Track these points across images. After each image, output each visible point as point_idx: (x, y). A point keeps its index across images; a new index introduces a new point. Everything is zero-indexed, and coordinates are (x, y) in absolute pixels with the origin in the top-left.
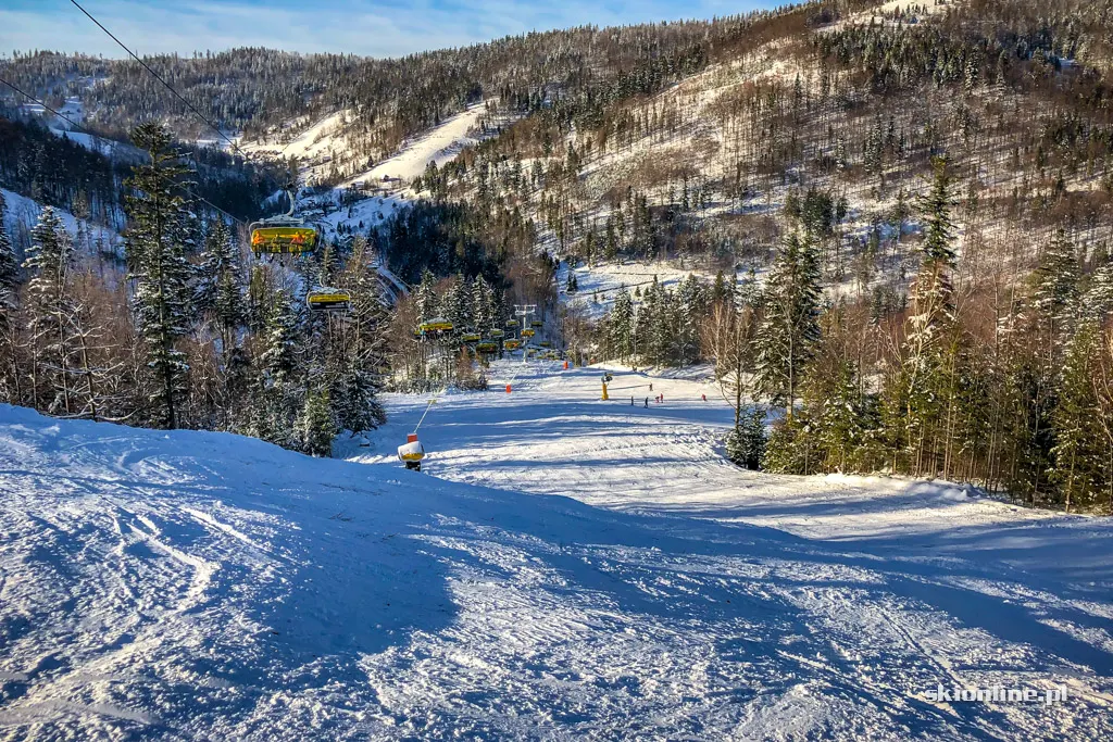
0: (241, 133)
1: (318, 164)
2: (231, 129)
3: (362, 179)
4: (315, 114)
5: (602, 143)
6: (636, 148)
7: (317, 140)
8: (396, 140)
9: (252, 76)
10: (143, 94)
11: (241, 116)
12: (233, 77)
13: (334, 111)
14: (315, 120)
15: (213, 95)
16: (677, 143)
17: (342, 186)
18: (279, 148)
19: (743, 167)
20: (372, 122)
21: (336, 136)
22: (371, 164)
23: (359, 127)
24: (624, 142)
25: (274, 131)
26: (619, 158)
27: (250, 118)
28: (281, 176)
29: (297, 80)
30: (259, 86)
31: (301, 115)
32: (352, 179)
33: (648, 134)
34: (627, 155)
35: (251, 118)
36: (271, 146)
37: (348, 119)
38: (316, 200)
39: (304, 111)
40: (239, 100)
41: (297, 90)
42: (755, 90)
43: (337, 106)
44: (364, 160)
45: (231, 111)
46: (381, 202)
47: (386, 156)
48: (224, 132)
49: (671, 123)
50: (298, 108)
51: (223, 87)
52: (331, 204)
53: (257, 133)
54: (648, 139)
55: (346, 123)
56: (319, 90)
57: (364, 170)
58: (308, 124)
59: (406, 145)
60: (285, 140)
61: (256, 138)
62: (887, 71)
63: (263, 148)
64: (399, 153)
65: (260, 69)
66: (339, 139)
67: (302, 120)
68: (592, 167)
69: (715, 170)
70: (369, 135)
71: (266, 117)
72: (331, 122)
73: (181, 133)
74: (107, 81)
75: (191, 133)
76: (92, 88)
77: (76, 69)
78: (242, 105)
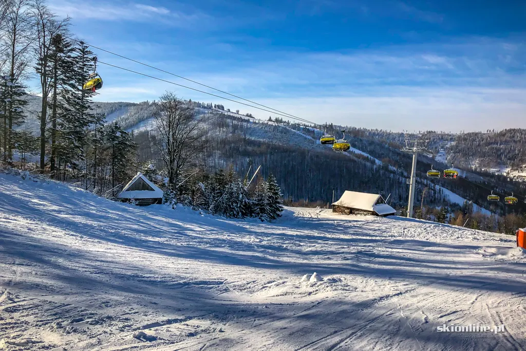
0: (511, 167)
2: (505, 165)
9: (515, 142)
10: (468, 149)
11: (510, 159)
12: (506, 142)
15: (498, 150)
27: (514, 160)
30: (518, 146)
36: (524, 174)
40: (509, 153)
45: (506, 157)
48: (503, 166)
51: (502, 146)
61: (517, 170)
63: (521, 174)
65: (519, 139)
71: (522, 160)
73: (484, 165)
74: (453, 143)
75: (488, 165)
76: (448, 146)
77: (442, 138)
78: (511, 155)
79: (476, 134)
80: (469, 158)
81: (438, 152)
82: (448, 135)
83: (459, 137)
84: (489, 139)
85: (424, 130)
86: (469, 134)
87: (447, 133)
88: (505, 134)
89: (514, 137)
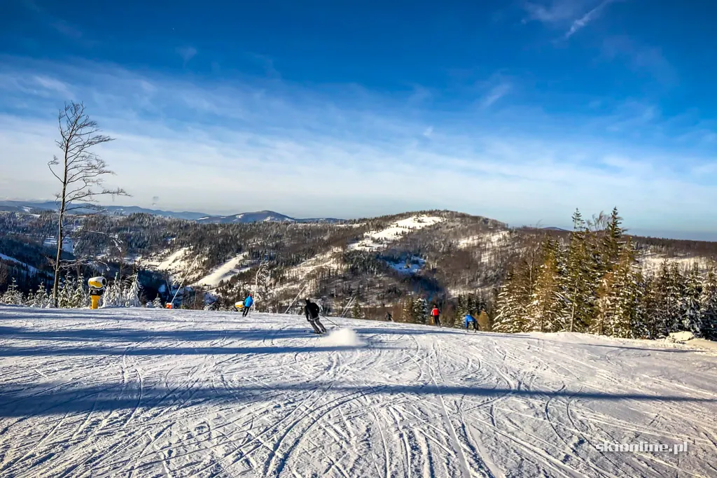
0: (142, 256)
1: (176, 273)
3: (195, 284)
4: (173, 248)
5: (275, 284)
6: (285, 286)
7: (174, 262)
8: (208, 268)
9: (144, 228)
10: (98, 235)
11: (140, 247)
12: (136, 229)
13: (180, 248)
14: (173, 251)
15: (129, 237)
16: (296, 286)
17: (189, 286)
18: (158, 264)
19: (311, 296)
21: (182, 260)
22: (199, 278)
23: (192, 257)
24: (282, 284)
25: (155, 255)
26: (279, 289)
28: (162, 278)
29: (163, 231)
31: (166, 248)
32: (191, 283)
33: (289, 282)
34: (282, 288)
35: (145, 247)
36: (154, 263)
37: (187, 253)
39: (168, 246)
40: (139, 240)
41: (164, 236)
42: (321, 270)
43: (182, 245)
44: (196, 276)
45: (136, 244)
47: (205, 275)
48: (134, 255)
49: (295, 280)
50: (165, 246)
51: (131, 233)
53: (146, 255)
54: (288, 284)
55: (186, 254)
56: (173, 236)
57: (197, 280)
58: (170, 253)
59: (212, 270)
60: (160, 260)
61: (147, 258)
62: (357, 268)
64: (209, 274)
65: (147, 225)
66: (183, 262)
67: (167, 251)
69: (302, 296)
70: (197, 262)
71: (151, 249)
72: (180, 253)
73: (116, 254)
74: (80, 228)
75: (119, 255)
78: (140, 242)
83: (86, 220)
84: (118, 224)
88: (134, 219)
89: (142, 222)
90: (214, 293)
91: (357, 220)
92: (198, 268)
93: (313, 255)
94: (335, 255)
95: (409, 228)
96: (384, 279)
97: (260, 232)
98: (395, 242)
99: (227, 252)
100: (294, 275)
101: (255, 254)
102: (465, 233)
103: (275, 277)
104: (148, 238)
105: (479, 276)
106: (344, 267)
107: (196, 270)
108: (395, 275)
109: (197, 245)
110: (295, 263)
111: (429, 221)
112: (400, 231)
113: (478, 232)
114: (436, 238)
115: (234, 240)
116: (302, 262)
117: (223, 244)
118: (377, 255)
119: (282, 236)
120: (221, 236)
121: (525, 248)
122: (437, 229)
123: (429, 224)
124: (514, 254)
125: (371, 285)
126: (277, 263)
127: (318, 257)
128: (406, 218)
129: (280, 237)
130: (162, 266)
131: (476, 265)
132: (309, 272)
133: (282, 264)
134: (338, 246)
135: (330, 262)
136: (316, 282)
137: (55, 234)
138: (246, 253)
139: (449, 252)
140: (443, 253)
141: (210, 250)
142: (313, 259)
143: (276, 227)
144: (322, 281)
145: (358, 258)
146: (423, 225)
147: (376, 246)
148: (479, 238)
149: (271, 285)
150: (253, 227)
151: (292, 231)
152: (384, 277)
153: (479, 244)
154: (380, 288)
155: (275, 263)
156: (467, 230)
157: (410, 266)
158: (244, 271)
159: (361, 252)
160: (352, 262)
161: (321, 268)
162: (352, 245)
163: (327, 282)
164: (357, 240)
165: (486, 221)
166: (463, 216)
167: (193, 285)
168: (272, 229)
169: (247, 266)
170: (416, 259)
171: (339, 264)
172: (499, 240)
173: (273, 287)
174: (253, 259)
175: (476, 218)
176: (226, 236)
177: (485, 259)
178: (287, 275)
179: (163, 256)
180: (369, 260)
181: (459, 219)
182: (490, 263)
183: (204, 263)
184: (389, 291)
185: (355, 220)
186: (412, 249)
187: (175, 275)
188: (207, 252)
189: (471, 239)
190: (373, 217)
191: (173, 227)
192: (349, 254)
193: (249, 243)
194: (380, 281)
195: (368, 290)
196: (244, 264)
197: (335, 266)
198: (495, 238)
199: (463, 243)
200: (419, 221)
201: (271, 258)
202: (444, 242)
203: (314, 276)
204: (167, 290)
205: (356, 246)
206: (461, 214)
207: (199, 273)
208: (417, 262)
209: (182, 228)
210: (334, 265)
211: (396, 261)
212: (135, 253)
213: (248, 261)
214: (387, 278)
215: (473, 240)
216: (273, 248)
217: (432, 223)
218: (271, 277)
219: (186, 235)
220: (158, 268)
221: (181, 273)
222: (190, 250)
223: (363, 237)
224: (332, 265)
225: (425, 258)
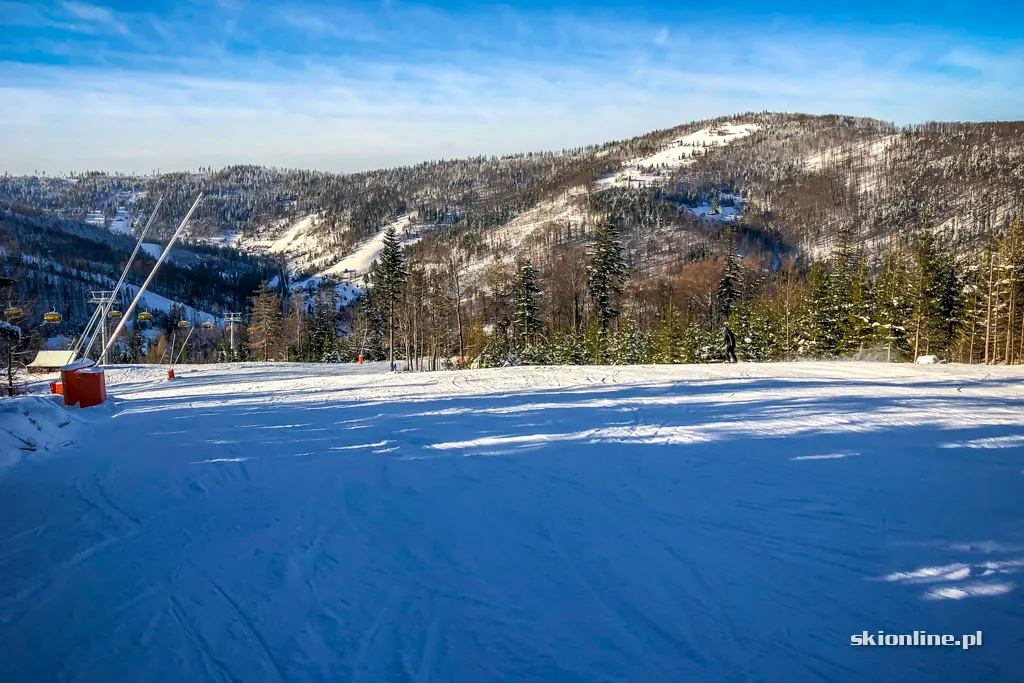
0: (242, 232)
1: (298, 256)
2: (233, 229)
3: (330, 271)
4: (293, 217)
5: (468, 258)
7: (296, 238)
8: (351, 243)
9: (245, 188)
10: (170, 204)
11: (239, 219)
12: (232, 190)
13: (306, 215)
14: (293, 221)
15: (220, 204)
17: (319, 275)
18: (269, 243)
20: (333, 226)
21: (309, 235)
22: (336, 260)
23: (325, 229)
24: (480, 257)
25: (264, 230)
26: (476, 267)
27: (246, 220)
28: (274, 266)
29: (276, 191)
30: (251, 196)
31: (282, 218)
32: (323, 270)
33: (493, 253)
34: (482, 265)
35: (248, 219)
36: (264, 242)
37: (316, 222)
38: (304, 284)
39: (285, 215)
40: (237, 208)
41: (278, 199)
42: (553, 227)
43: (308, 212)
44: (330, 257)
45: (233, 215)
46: (345, 289)
47: (345, 254)
48: (229, 231)
49: (504, 249)
50: (280, 212)
51: (225, 197)
52: (314, 289)
53: (251, 232)
54: (492, 256)
55: (315, 225)
56: (293, 198)
57: (332, 264)
58: (288, 225)
59: (357, 246)
60: (273, 238)
61: (251, 236)
62: (621, 218)
63: (258, 243)
64: (353, 252)
65: (250, 183)
66: (311, 237)
67: (283, 222)
68: (462, 272)
70: (332, 235)
71: (258, 220)
72: (304, 224)
73: (200, 233)
74: (143, 195)
75: (206, 233)
76: (133, 200)
77: (120, 186)
78: (240, 211)
79: (181, 176)
80: (173, 221)
81: (115, 213)
82: (130, 179)
83: (152, 183)
84: (203, 185)
85: (82, 170)
86: (169, 177)
87: (127, 176)
88: (229, 175)
89: (242, 180)
90: (361, 282)
91: (601, 145)
92: (335, 245)
93: (531, 204)
94: (573, 201)
95: (704, 146)
96: (677, 235)
97: (435, 177)
98: (683, 170)
99: (381, 214)
100: (503, 240)
101: (428, 214)
102: (814, 145)
103: (467, 247)
104: (252, 203)
105: (865, 217)
106: (597, 218)
107: (332, 247)
108: (698, 225)
109: (331, 209)
110: (501, 220)
111: (739, 131)
112: (688, 151)
113: (838, 141)
114: (759, 159)
115: (392, 194)
116: (514, 217)
117: (374, 201)
118: (656, 193)
119: (472, 182)
120: (371, 190)
121: (950, 158)
122: (759, 141)
123: (740, 136)
124: (929, 172)
125: (653, 248)
126: (469, 224)
127: (543, 207)
128: (693, 132)
129: (470, 184)
130: (277, 247)
131: (854, 199)
132: (529, 233)
133: (477, 224)
134: (578, 184)
135: (568, 212)
136: (545, 250)
137: (101, 208)
138: (414, 214)
139: (790, 180)
140: (780, 183)
141: (353, 214)
142: (534, 210)
143: (462, 169)
144: (557, 247)
145: (619, 202)
146: (729, 138)
147: (649, 180)
148: (843, 152)
149: (461, 260)
150: (423, 172)
151: (488, 171)
152: (676, 231)
153: (849, 161)
154: (671, 252)
155: (466, 222)
156: (817, 140)
157: (720, 209)
158: (412, 242)
159: (624, 189)
160: (610, 209)
161: (551, 223)
162: (602, 182)
163: (565, 247)
164: (611, 172)
165: (849, 121)
166: (802, 118)
167: (327, 272)
168: (454, 172)
169: (417, 236)
170: (727, 196)
171: (586, 215)
172: (888, 150)
173: (465, 265)
174: (426, 221)
175: (831, 119)
176: (378, 189)
177: (867, 186)
178: (489, 241)
179: (277, 230)
180: (642, 202)
181: (798, 123)
182: (880, 191)
183: (343, 236)
184: (692, 256)
185: (597, 147)
186: (718, 180)
187: (297, 260)
188: (348, 217)
189: (827, 155)
190: (630, 138)
191: (293, 182)
192: (603, 194)
193: (418, 197)
194: (669, 241)
195: (648, 256)
196: (412, 232)
197: (578, 219)
198: (878, 148)
199: (815, 162)
200: (720, 133)
201: (457, 220)
202: (777, 162)
203: (539, 239)
204: (281, 284)
205: (612, 181)
206: (795, 114)
207: (336, 252)
208: (730, 203)
209: (306, 185)
210: (574, 217)
211: (693, 203)
212: (232, 229)
213: (418, 228)
214: (683, 233)
215: (832, 154)
216: (459, 203)
217: (747, 134)
218: (460, 247)
219: (313, 195)
220: (270, 250)
221: (307, 256)
222: (321, 217)
223: (620, 166)
224: (571, 218)
225: (745, 195)
